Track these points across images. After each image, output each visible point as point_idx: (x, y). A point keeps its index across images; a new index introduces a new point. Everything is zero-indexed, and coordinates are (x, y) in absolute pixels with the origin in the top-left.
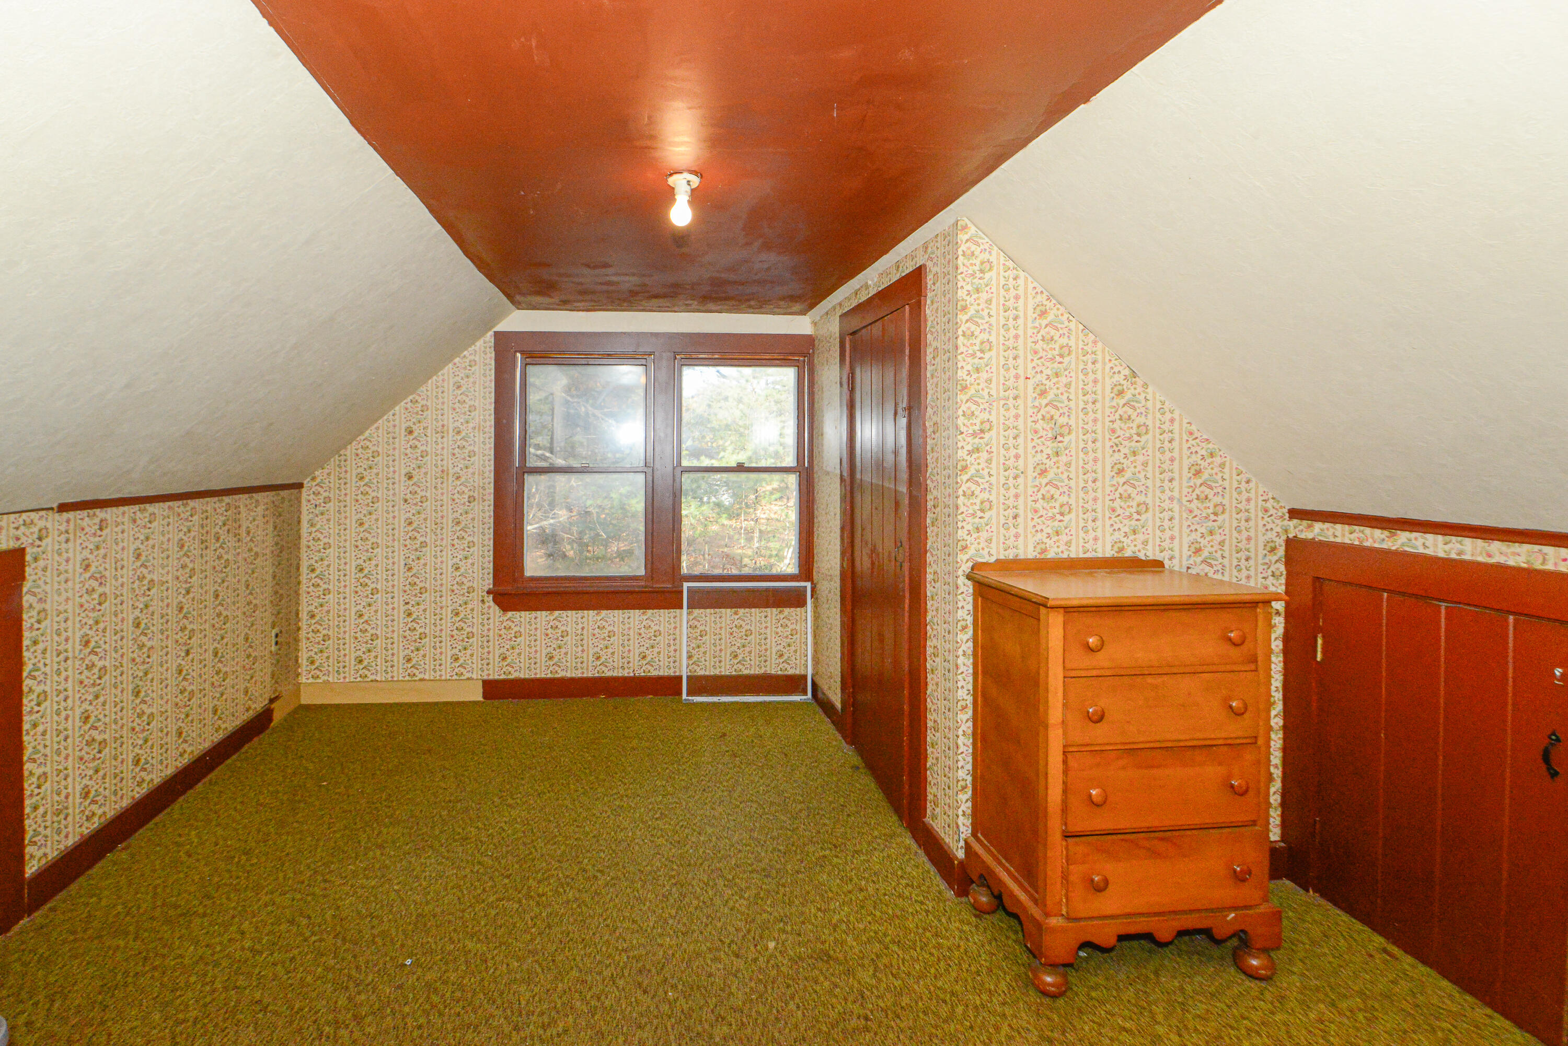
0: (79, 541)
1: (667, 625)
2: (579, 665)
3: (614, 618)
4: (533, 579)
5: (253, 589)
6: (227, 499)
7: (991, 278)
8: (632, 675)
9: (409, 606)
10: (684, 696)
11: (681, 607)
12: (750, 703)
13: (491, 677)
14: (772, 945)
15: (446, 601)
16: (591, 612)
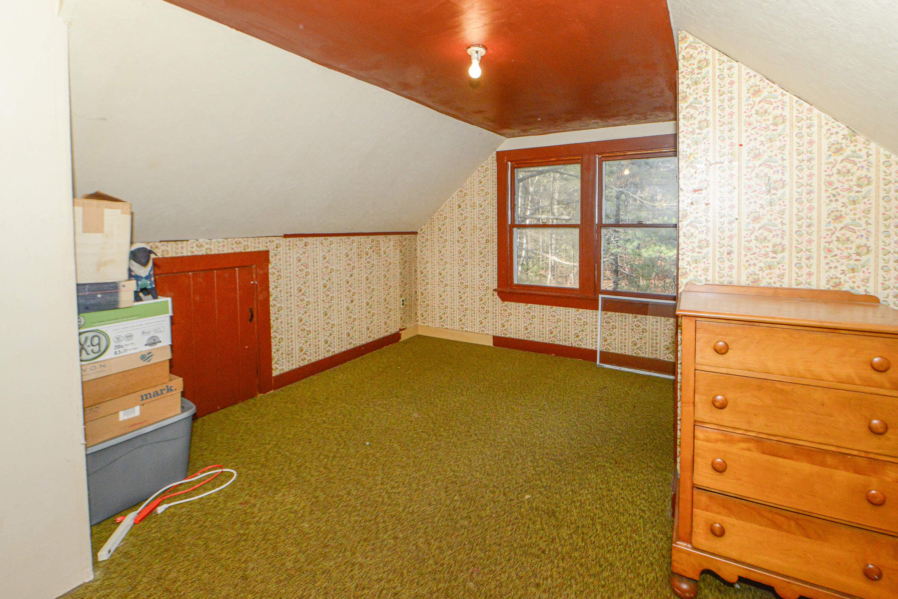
0: (295, 250)
1: (591, 319)
2: (541, 335)
3: (561, 311)
4: (519, 286)
5: (388, 278)
6: (372, 237)
7: (708, 72)
8: (570, 345)
9: (460, 294)
10: (598, 363)
11: (597, 309)
12: (640, 374)
13: (497, 335)
14: (528, 496)
15: (476, 293)
16: (547, 306)
